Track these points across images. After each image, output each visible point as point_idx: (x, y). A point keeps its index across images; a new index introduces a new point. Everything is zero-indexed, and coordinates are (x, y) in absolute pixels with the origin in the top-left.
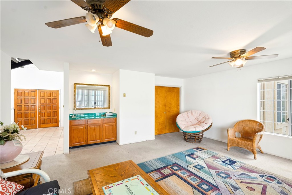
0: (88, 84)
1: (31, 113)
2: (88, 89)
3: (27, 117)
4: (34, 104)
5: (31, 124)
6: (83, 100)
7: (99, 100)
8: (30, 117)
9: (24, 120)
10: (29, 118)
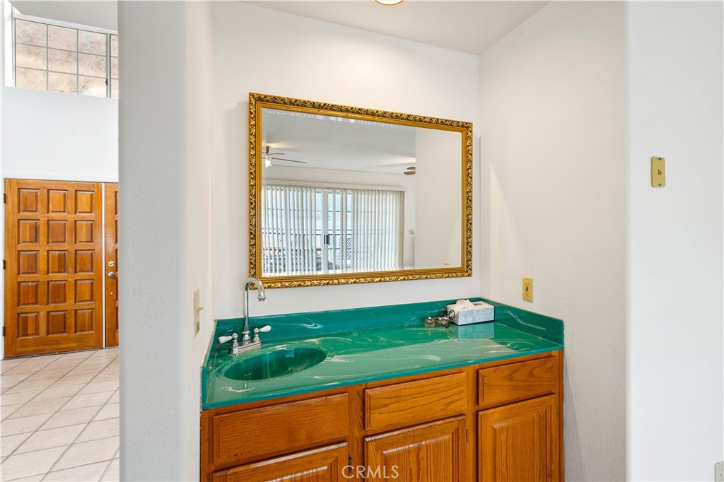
0: (341, 109)
1: (78, 282)
2: (301, 184)
3: (62, 299)
4: (90, 246)
5: (76, 332)
6: (284, 227)
7: (338, 226)
8: (71, 300)
9: (48, 312)
10: (70, 304)
